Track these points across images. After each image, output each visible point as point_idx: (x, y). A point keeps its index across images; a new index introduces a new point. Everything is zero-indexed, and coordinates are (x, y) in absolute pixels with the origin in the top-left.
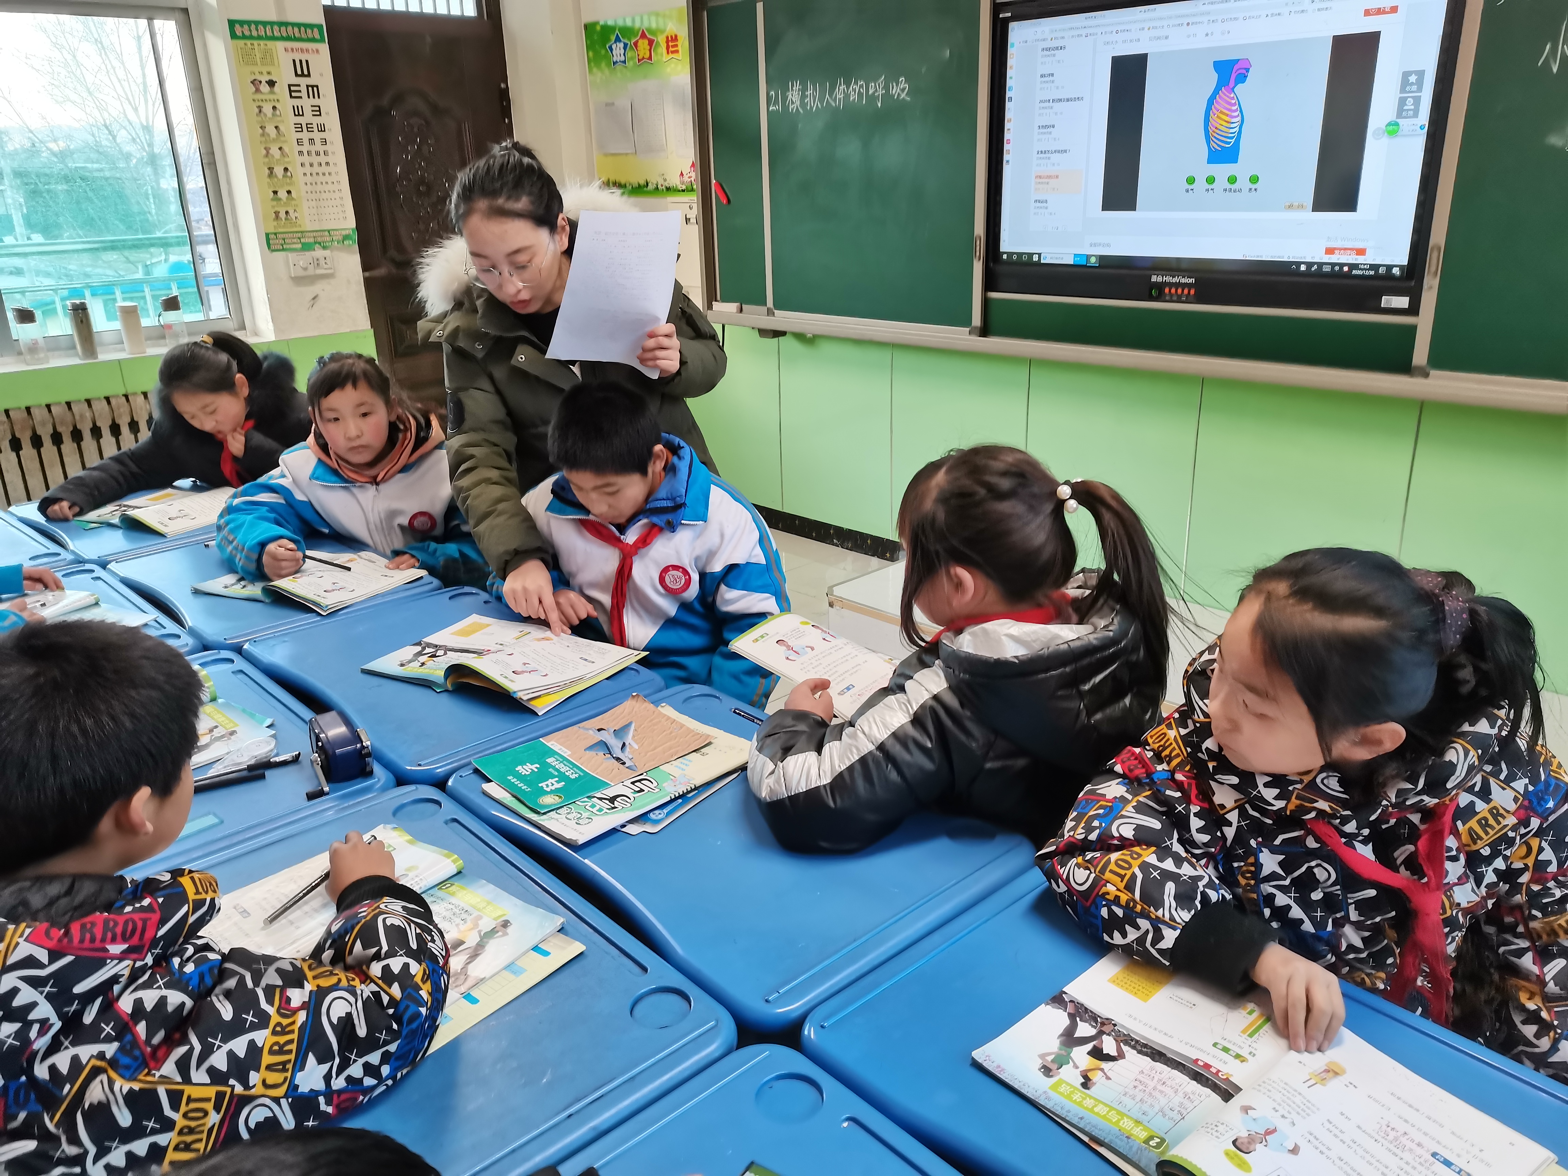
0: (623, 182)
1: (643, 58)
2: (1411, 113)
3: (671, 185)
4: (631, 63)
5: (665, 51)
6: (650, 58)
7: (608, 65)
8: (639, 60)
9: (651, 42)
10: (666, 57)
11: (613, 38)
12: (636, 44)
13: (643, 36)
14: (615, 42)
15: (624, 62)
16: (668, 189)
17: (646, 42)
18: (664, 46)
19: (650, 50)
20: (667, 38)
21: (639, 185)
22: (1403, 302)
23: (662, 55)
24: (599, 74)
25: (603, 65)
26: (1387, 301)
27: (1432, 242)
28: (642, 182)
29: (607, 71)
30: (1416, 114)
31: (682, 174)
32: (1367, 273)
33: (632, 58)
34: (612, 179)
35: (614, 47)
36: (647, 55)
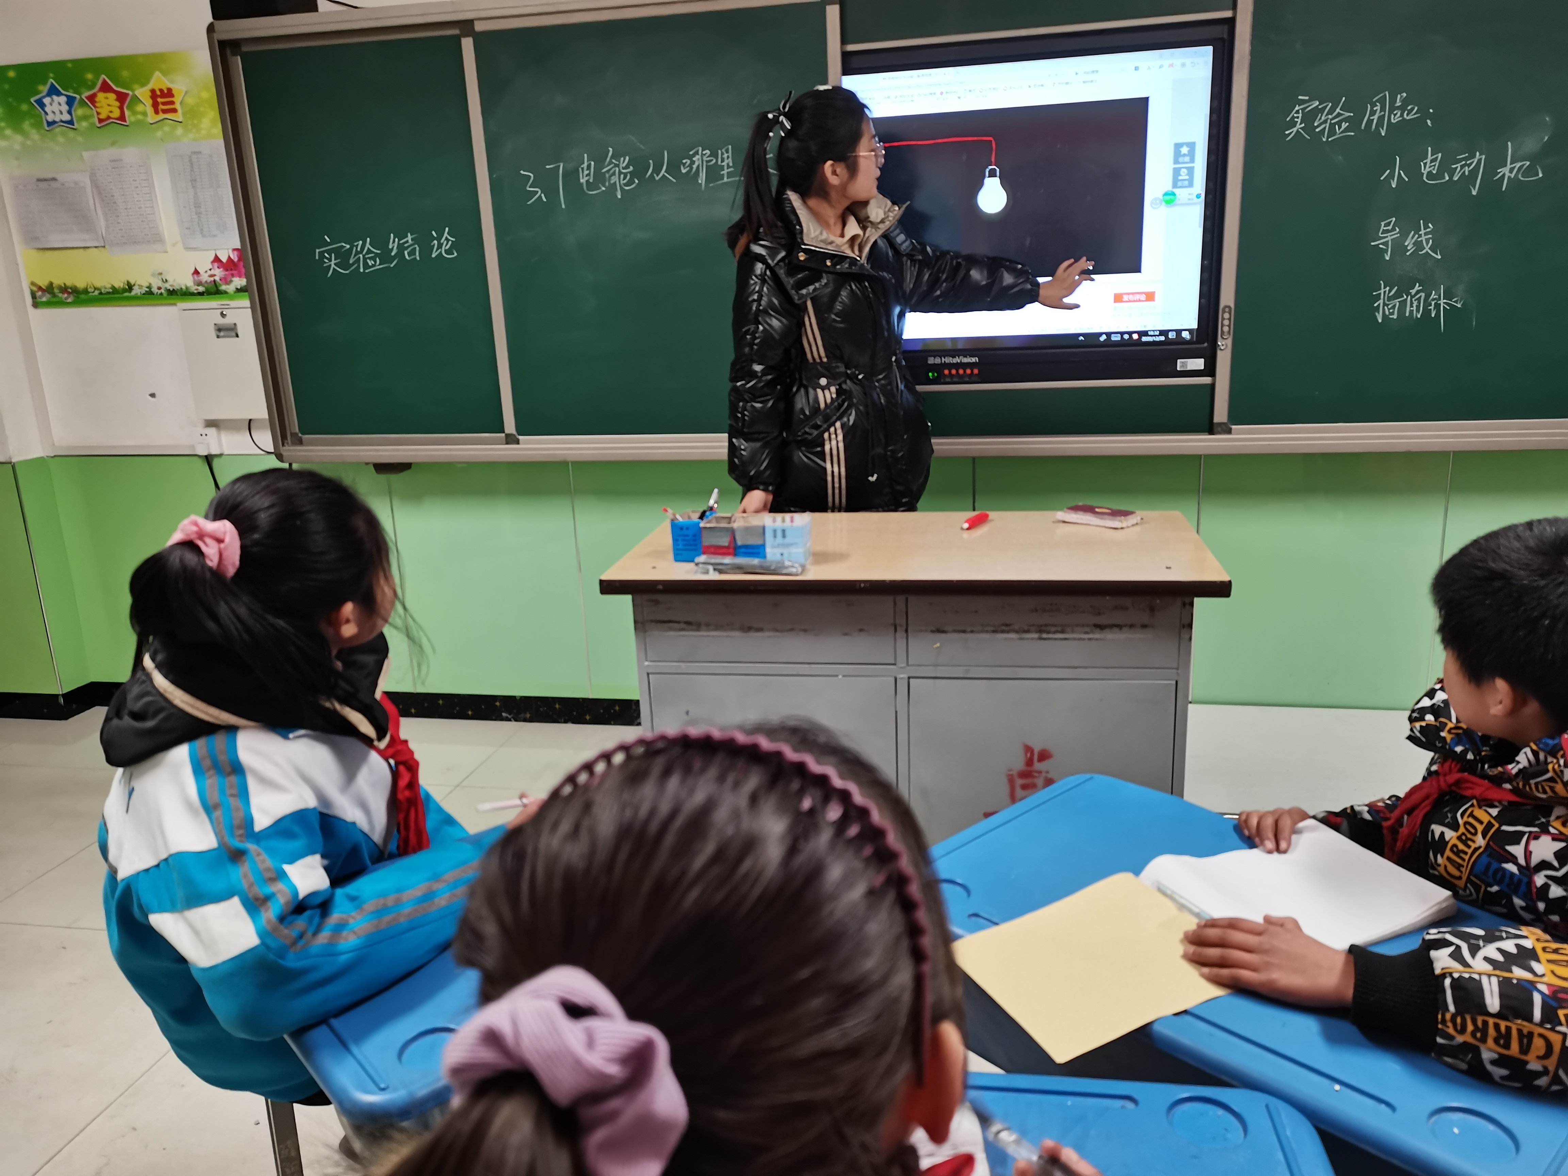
0: (81, 285)
1: (109, 118)
2: (1186, 183)
3: (176, 287)
4: (84, 124)
5: (150, 110)
6: (122, 117)
7: (37, 125)
8: (100, 121)
9: (122, 98)
10: (152, 117)
11: (44, 89)
12: (92, 99)
13: (106, 88)
14: (49, 94)
15: (71, 122)
16: (172, 293)
17: (112, 96)
18: (148, 102)
19: (121, 108)
20: (153, 91)
21: (113, 287)
22: (1198, 364)
23: (145, 114)
24: (19, 138)
25: (26, 125)
26: (1183, 364)
27: (1222, 304)
28: (119, 284)
29: (34, 134)
30: (1191, 185)
31: (196, 272)
32: (1157, 339)
33: (85, 118)
34: (58, 281)
35: (47, 101)
36: (117, 113)
